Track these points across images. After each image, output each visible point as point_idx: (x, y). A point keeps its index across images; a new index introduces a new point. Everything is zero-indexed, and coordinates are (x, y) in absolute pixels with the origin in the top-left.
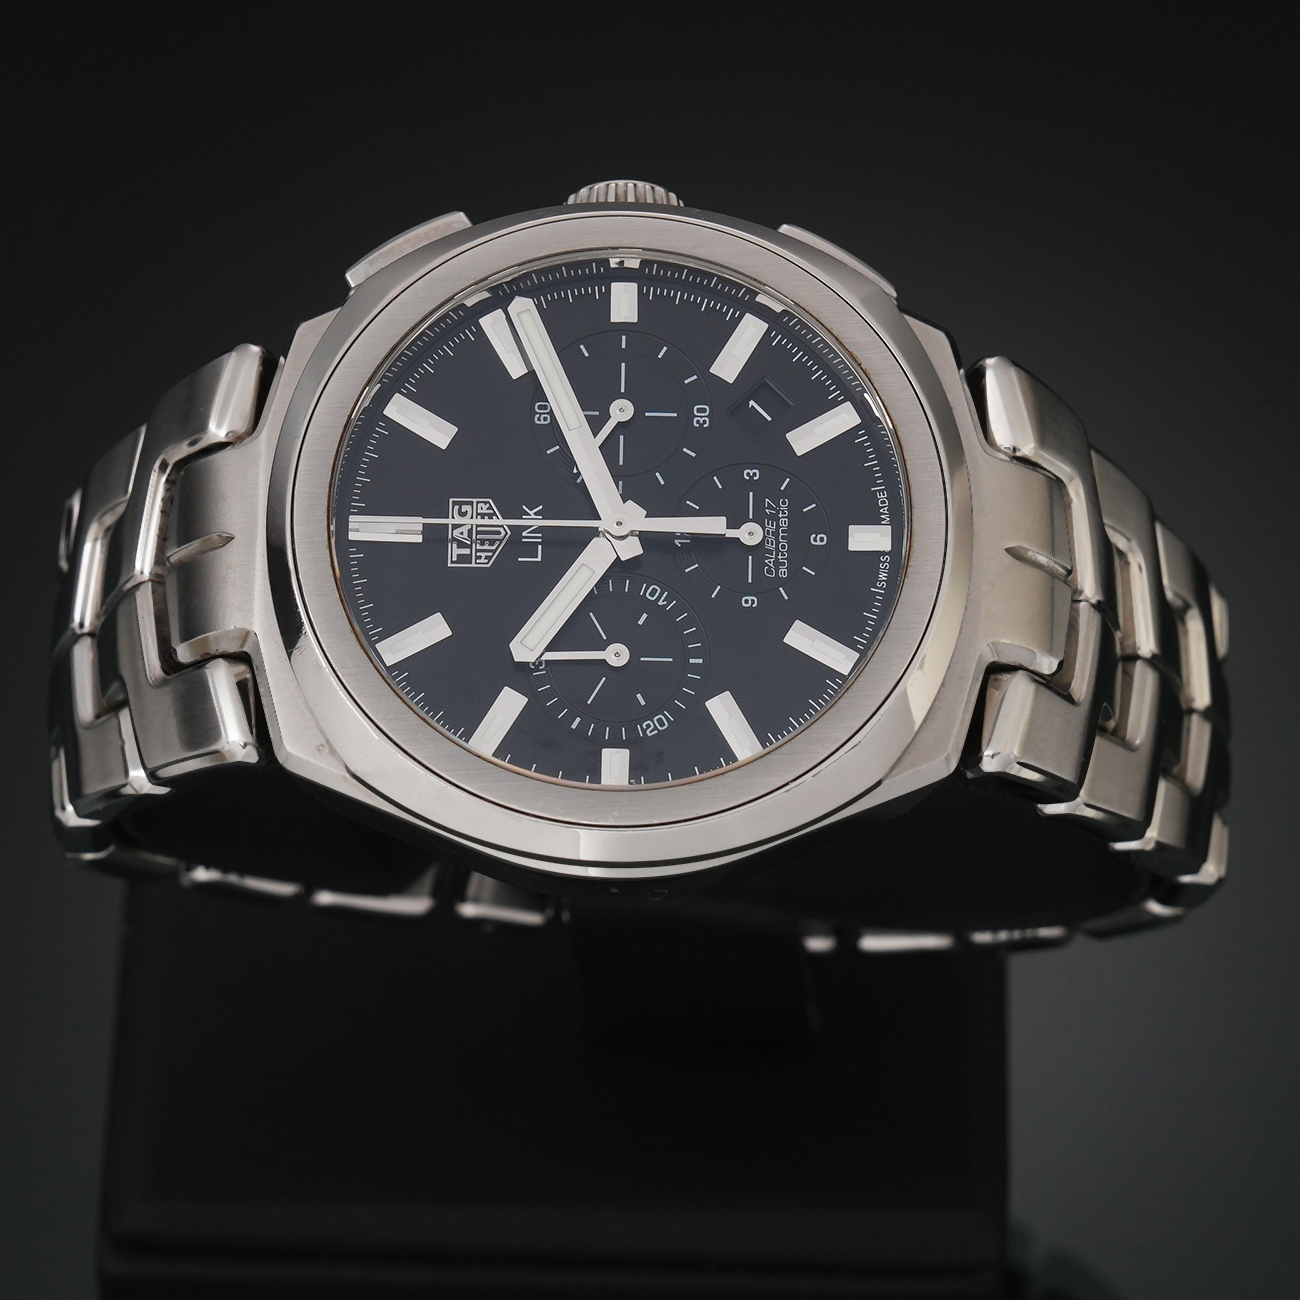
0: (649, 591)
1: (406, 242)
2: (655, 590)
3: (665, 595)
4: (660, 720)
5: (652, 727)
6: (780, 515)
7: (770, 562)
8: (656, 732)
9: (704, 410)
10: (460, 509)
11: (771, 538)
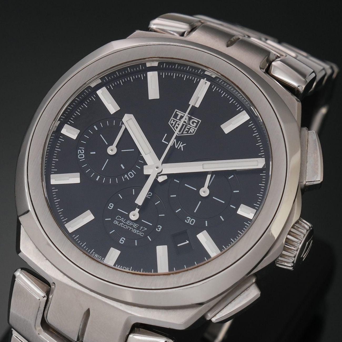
0: (132, 174)
1: (317, 156)
2: (132, 175)
3: (128, 178)
4: (82, 156)
5: (81, 153)
6: (138, 231)
7: (122, 220)
8: (79, 153)
9: (192, 223)
10: (195, 122)
11: (131, 224)
